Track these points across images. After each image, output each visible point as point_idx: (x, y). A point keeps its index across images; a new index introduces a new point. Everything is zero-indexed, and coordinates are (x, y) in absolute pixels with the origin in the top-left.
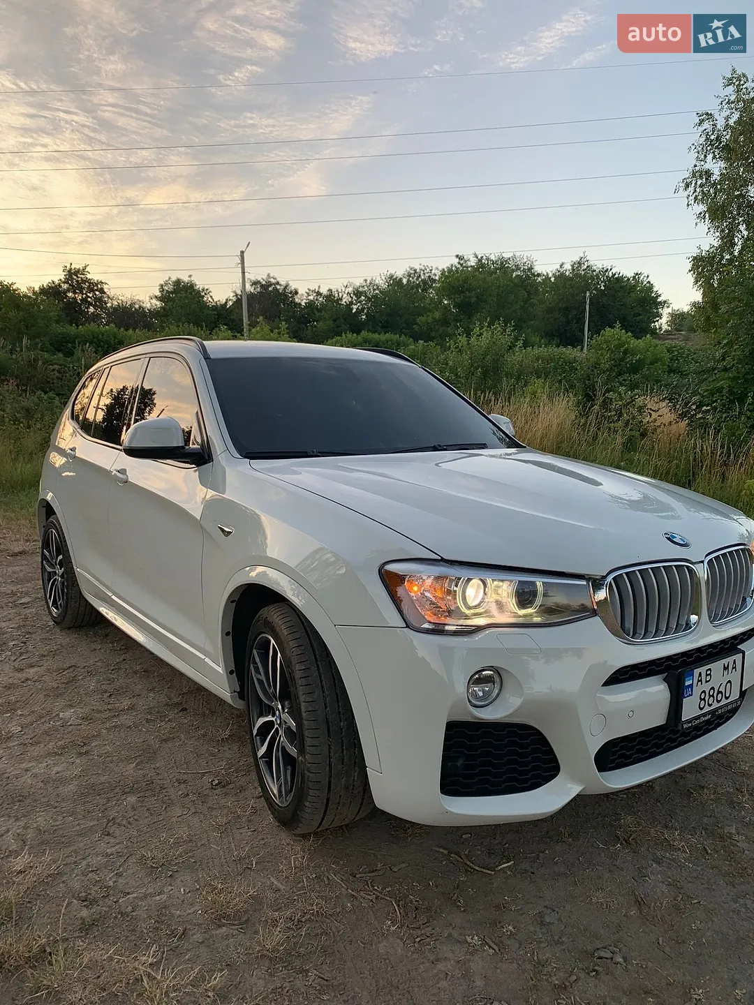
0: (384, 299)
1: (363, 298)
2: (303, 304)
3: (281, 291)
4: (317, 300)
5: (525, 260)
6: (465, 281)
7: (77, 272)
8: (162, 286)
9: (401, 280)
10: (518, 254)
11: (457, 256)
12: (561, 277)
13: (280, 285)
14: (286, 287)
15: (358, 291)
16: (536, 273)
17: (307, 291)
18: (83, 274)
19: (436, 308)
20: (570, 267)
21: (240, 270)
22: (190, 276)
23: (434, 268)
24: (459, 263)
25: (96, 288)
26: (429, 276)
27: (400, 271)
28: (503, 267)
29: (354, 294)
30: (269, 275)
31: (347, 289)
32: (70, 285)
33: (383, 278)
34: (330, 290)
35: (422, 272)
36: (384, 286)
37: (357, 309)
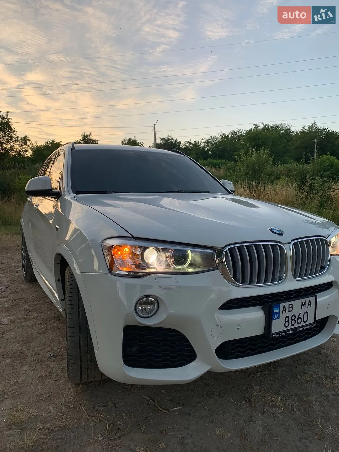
0: (220, 144)
1: (210, 144)
2: (183, 148)
3: (173, 142)
4: (189, 146)
5: (287, 126)
6: (257, 135)
7: (87, 136)
8: (123, 141)
9: (228, 136)
10: (283, 123)
11: (254, 124)
12: (303, 132)
13: (173, 140)
14: (176, 141)
15: (207, 141)
16: (292, 131)
17: (185, 142)
18: (90, 137)
19: (243, 148)
20: (307, 128)
21: (153, 133)
22: (135, 137)
23: (243, 130)
24: (255, 128)
25: (95, 143)
26: (241, 134)
27: (227, 132)
28: (275, 128)
29: (206, 143)
30: (168, 135)
31: (203, 141)
32: (84, 142)
33: (219, 135)
34: (195, 141)
35: (238, 132)
36: (220, 139)
37: (207, 149)
